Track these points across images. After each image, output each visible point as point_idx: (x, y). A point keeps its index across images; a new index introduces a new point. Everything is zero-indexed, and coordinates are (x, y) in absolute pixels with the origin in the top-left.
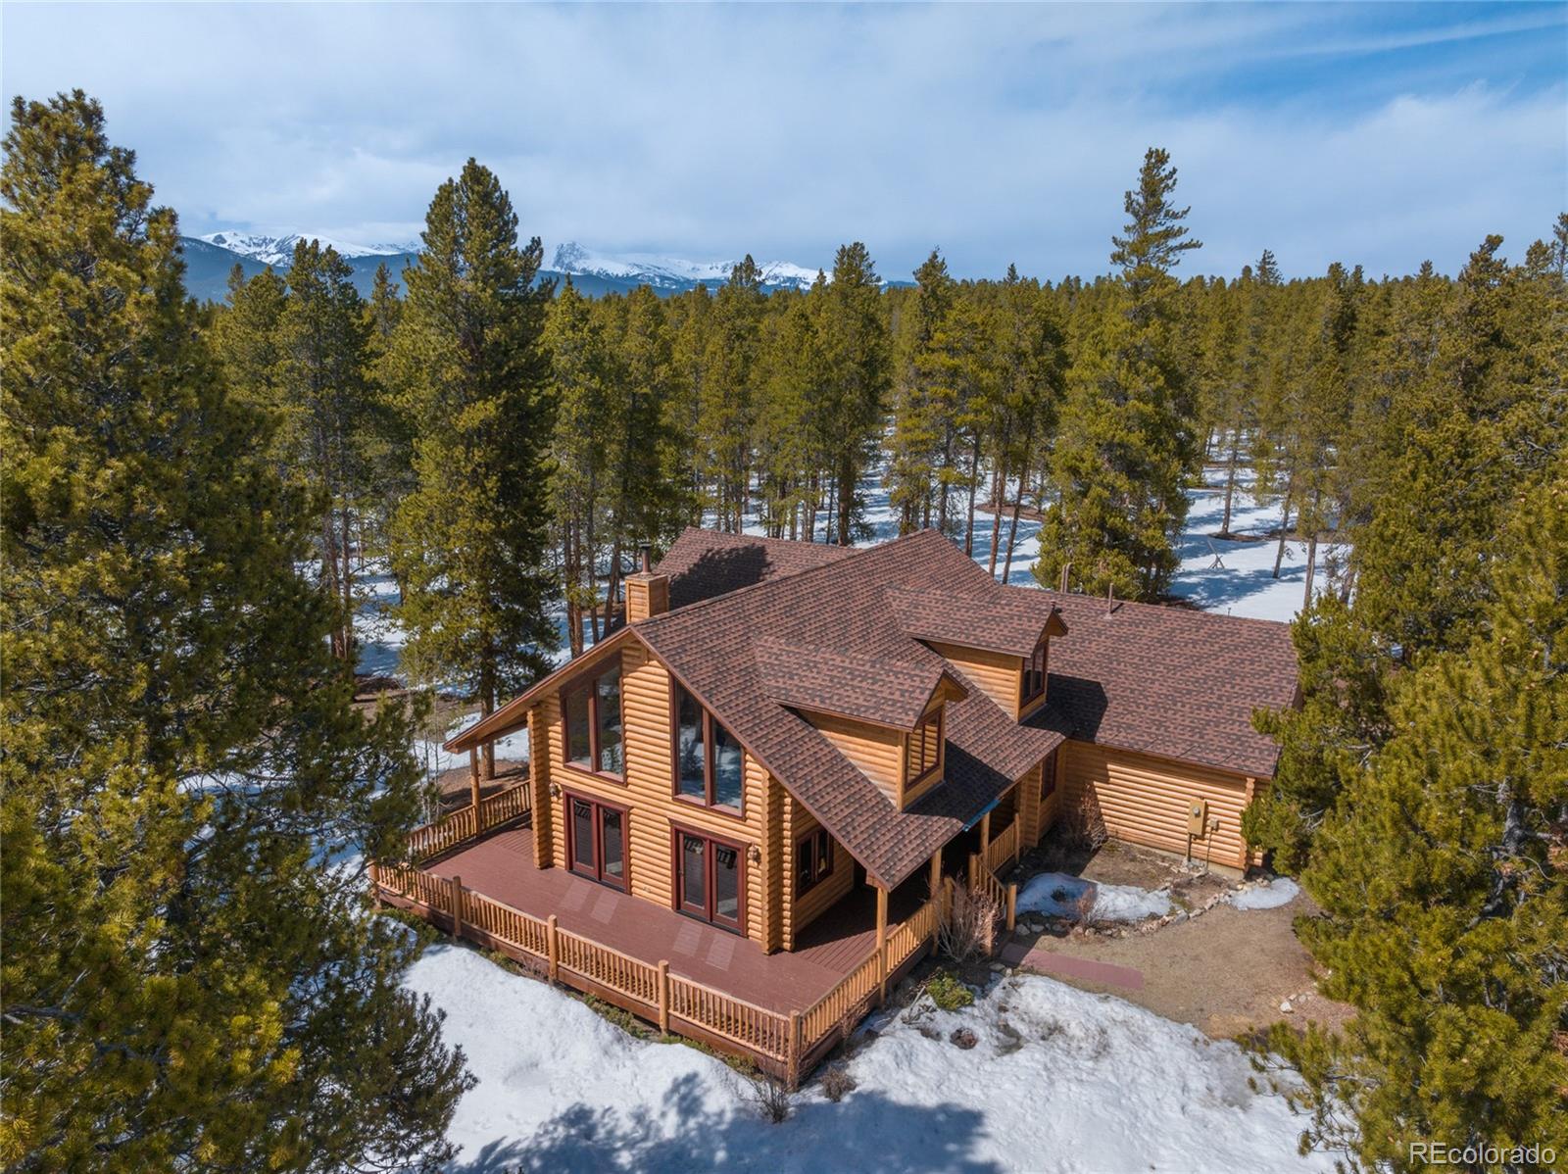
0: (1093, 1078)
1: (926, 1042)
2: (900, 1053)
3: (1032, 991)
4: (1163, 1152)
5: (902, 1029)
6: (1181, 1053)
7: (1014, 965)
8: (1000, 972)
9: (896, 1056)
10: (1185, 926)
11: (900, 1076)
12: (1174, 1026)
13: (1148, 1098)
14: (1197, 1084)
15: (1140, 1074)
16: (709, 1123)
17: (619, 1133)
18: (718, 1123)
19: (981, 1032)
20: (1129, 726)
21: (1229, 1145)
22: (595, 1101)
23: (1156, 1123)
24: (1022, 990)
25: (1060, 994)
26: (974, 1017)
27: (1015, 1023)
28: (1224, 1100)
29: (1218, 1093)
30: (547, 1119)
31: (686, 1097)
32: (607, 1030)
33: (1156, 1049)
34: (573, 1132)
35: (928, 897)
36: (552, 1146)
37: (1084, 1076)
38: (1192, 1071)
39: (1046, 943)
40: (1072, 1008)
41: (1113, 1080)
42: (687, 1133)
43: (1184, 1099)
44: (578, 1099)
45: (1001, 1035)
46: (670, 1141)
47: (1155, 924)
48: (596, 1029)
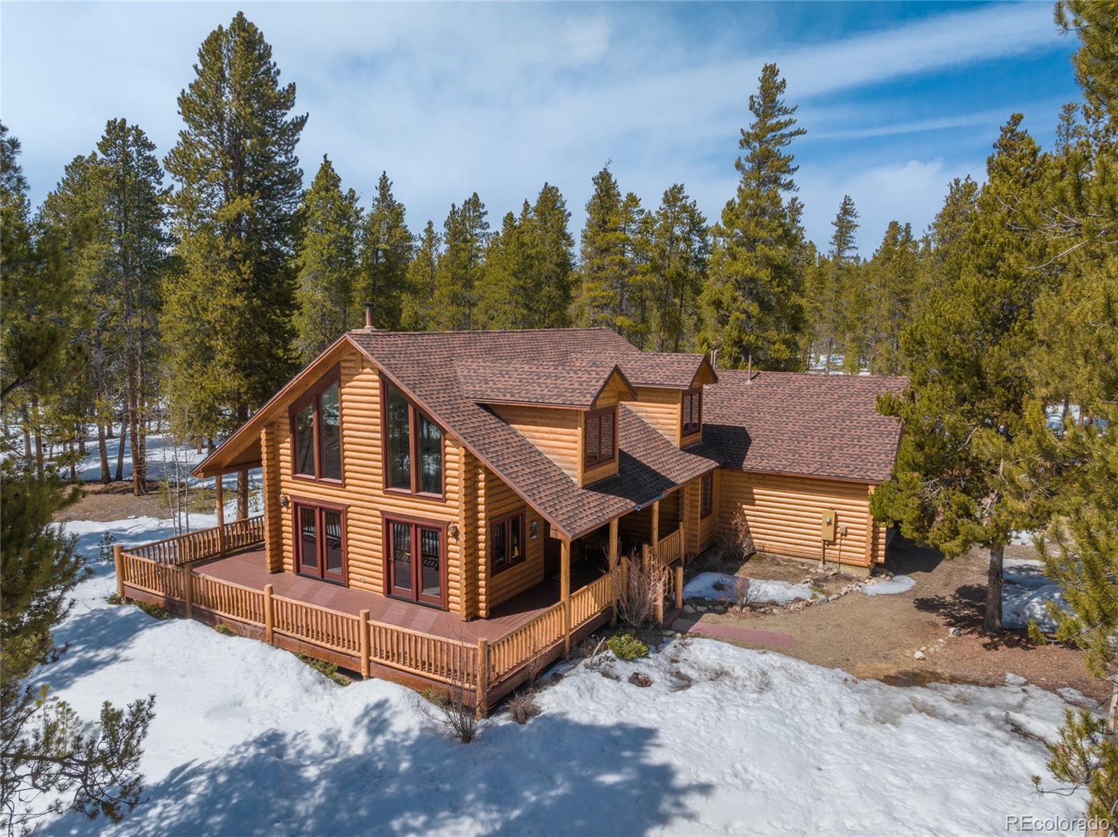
0: (758, 705)
1: (607, 681)
2: (582, 687)
3: (699, 647)
4: (827, 757)
5: (585, 672)
6: (834, 688)
7: (684, 632)
8: (671, 636)
9: (579, 689)
10: (826, 606)
11: (582, 704)
12: (825, 670)
13: (809, 718)
14: (851, 709)
15: (800, 702)
16: (398, 740)
17: (308, 752)
18: (404, 740)
19: (655, 676)
20: (770, 456)
21: (887, 751)
22: (288, 727)
23: (818, 736)
24: (691, 648)
25: (724, 649)
26: (649, 666)
27: (684, 669)
28: (877, 720)
29: (870, 715)
30: (240, 742)
31: (376, 721)
32: (309, 674)
33: (812, 685)
34: (263, 751)
35: (607, 570)
36: (239, 764)
37: (751, 704)
38: (845, 700)
39: (710, 619)
40: (735, 657)
41: (777, 707)
42: (374, 749)
43: (842, 719)
44: (274, 726)
45: (674, 679)
46: (358, 757)
47: (801, 605)
48: (300, 673)
